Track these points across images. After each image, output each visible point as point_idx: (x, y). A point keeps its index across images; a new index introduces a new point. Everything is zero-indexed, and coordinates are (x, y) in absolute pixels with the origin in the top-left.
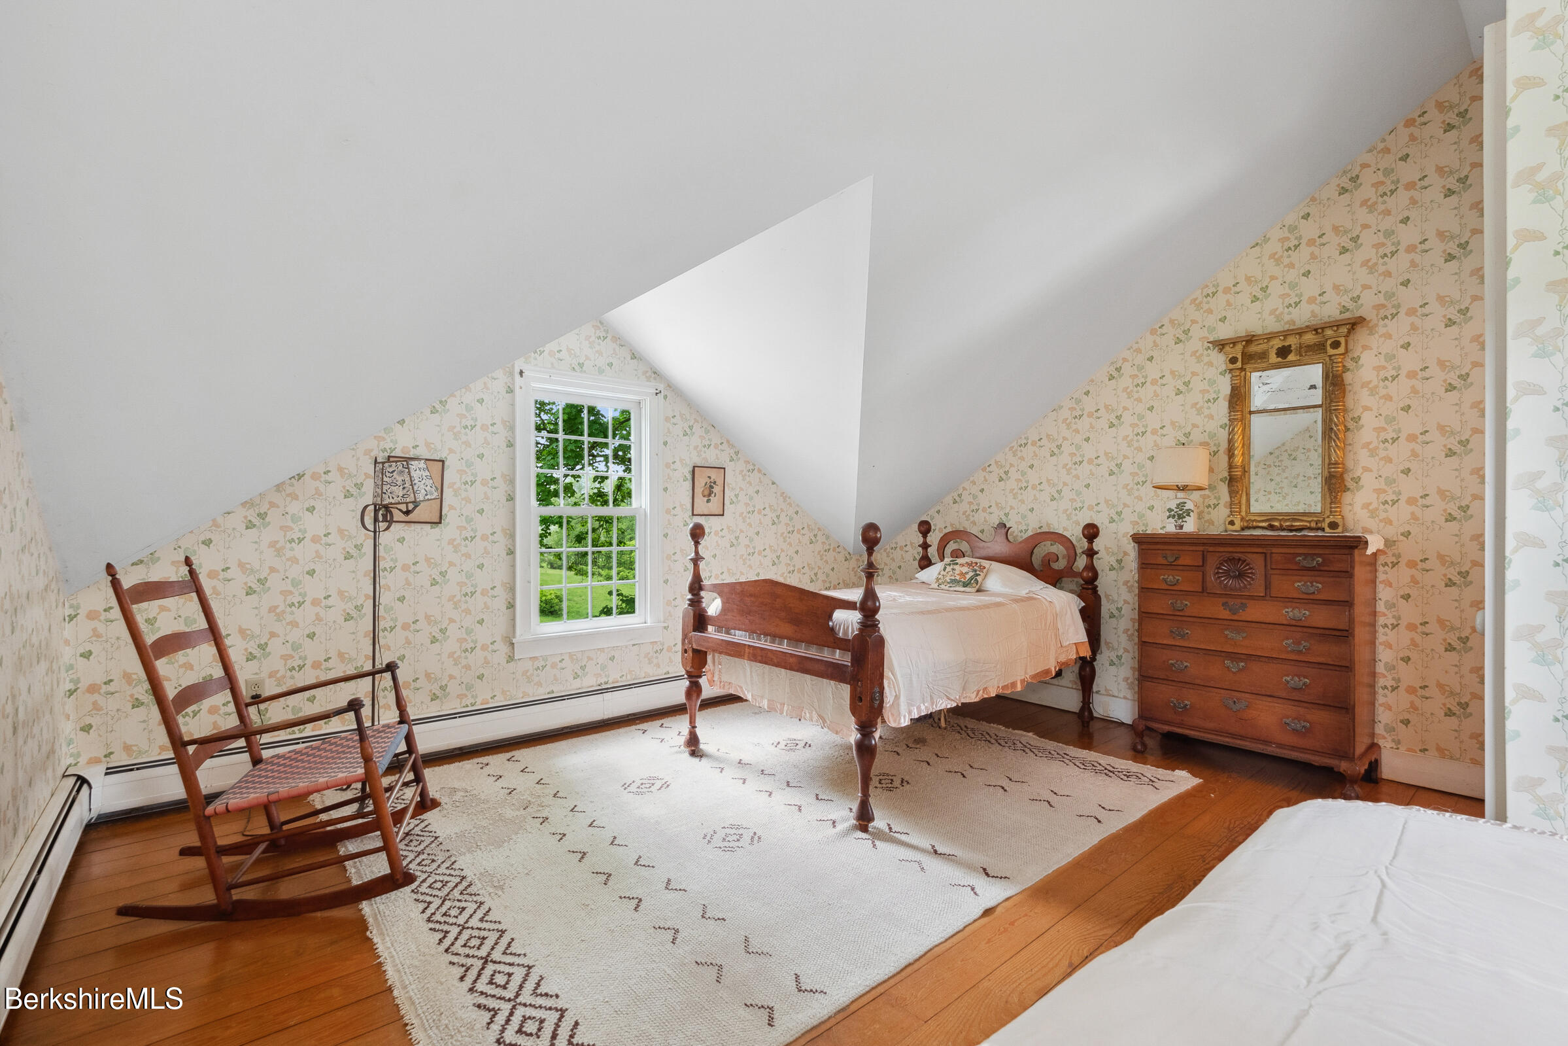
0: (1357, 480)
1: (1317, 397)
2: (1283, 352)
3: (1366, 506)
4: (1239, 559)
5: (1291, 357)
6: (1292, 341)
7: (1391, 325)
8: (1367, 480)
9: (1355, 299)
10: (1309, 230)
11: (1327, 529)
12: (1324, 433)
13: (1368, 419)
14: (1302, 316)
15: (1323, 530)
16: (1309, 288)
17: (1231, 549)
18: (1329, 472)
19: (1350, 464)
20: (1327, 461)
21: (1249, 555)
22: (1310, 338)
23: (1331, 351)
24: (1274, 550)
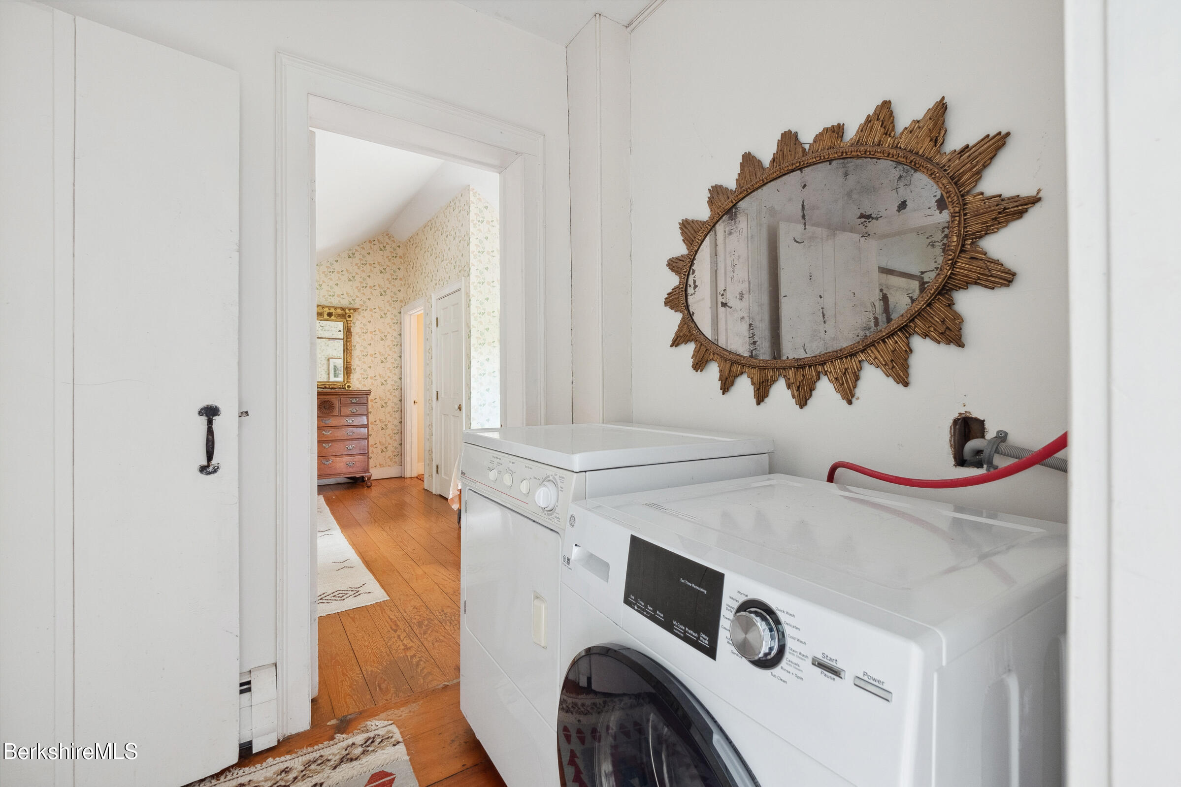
0: (355, 369)
1: (341, 335)
2: (330, 315)
3: (358, 379)
4: (328, 401)
5: (333, 317)
6: (332, 310)
7: (365, 313)
8: (358, 369)
9: (354, 300)
10: (337, 267)
11: (347, 388)
12: (344, 350)
13: (358, 346)
14: (335, 301)
15: (345, 389)
16: (337, 290)
17: (324, 397)
18: (347, 366)
19: (352, 364)
20: (345, 362)
21: (332, 399)
22: (339, 311)
23: (348, 319)
24: (341, 396)
